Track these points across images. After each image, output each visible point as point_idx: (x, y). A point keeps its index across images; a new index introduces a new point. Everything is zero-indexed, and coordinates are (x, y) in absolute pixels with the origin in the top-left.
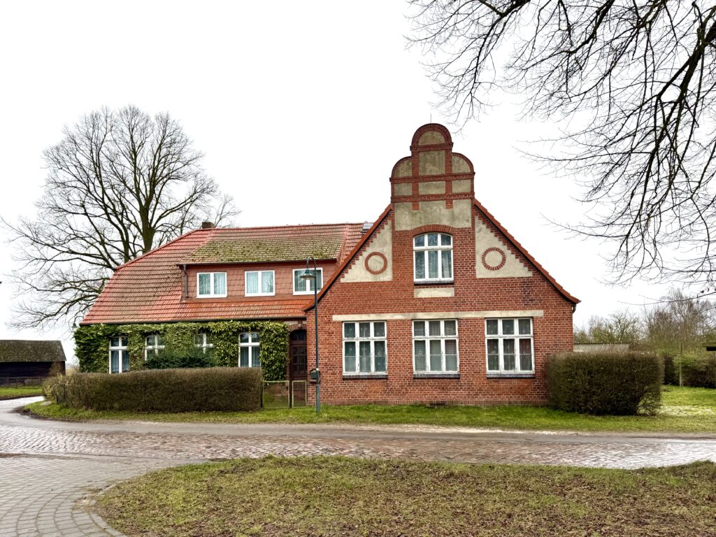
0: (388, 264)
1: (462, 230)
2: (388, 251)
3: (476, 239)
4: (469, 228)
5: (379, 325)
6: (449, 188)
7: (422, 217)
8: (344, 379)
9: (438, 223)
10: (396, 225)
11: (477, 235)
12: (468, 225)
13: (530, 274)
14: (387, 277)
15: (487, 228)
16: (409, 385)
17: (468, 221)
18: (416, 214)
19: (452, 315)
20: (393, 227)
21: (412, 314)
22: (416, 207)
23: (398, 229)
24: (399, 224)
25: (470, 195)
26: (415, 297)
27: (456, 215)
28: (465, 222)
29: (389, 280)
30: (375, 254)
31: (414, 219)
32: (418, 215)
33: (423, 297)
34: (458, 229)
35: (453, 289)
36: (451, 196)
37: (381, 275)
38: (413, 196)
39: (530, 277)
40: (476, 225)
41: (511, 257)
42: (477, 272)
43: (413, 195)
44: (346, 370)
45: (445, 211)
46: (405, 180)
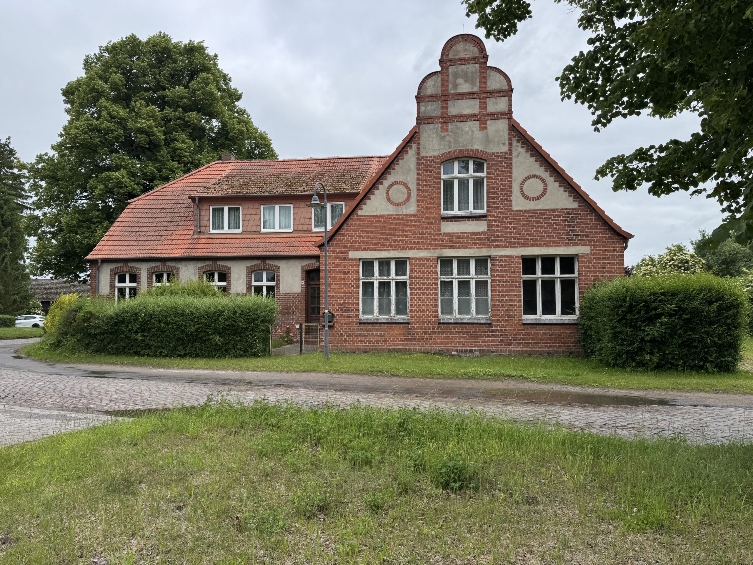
0: (412, 194)
1: (497, 155)
2: (412, 179)
3: (513, 164)
4: (506, 153)
5: (401, 264)
6: (483, 106)
7: (452, 140)
8: (360, 323)
9: (470, 148)
10: (422, 150)
11: (514, 160)
12: (505, 149)
13: (575, 205)
14: (411, 209)
15: (527, 152)
16: (434, 331)
17: (504, 144)
18: (445, 136)
19: (484, 252)
20: (418, 152)
21: (437, 251)
22: (444, 129)
23: (423, 154)
24: (425, 148)
25: (508, 114)
26: (442, 232)
27: (491, 137)
28: (501, 146)
29: (413, 213)
30: (397, 183)
31: (442, 143)
32: (447, 138)
33: (451, 231)
34: (493, 154)
35: (485, 222)
36: (485, 115)
37: (404, 207)
38: (442, 117)
39: (575, 209)
40: (514, 149)
41: (553, 185)
42: (514, 203)
43: (442, 115)
44: (364, 313)
45: (478, 134)
46: (433, 98)
